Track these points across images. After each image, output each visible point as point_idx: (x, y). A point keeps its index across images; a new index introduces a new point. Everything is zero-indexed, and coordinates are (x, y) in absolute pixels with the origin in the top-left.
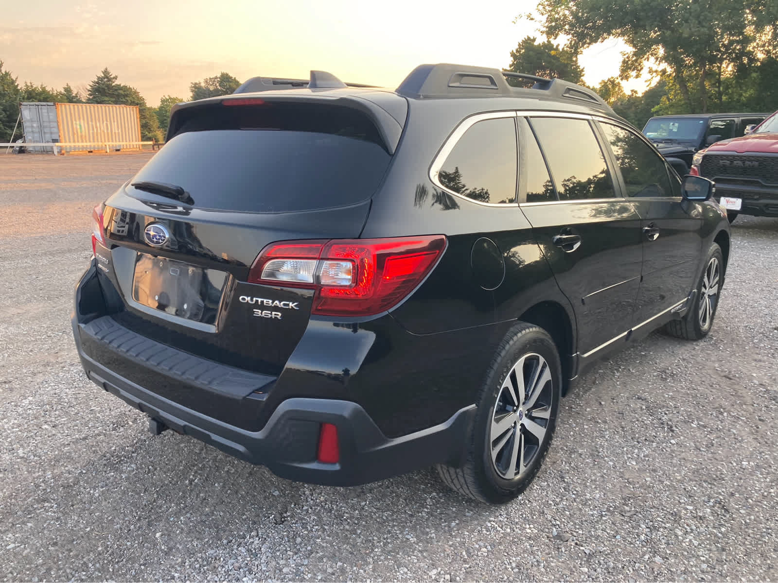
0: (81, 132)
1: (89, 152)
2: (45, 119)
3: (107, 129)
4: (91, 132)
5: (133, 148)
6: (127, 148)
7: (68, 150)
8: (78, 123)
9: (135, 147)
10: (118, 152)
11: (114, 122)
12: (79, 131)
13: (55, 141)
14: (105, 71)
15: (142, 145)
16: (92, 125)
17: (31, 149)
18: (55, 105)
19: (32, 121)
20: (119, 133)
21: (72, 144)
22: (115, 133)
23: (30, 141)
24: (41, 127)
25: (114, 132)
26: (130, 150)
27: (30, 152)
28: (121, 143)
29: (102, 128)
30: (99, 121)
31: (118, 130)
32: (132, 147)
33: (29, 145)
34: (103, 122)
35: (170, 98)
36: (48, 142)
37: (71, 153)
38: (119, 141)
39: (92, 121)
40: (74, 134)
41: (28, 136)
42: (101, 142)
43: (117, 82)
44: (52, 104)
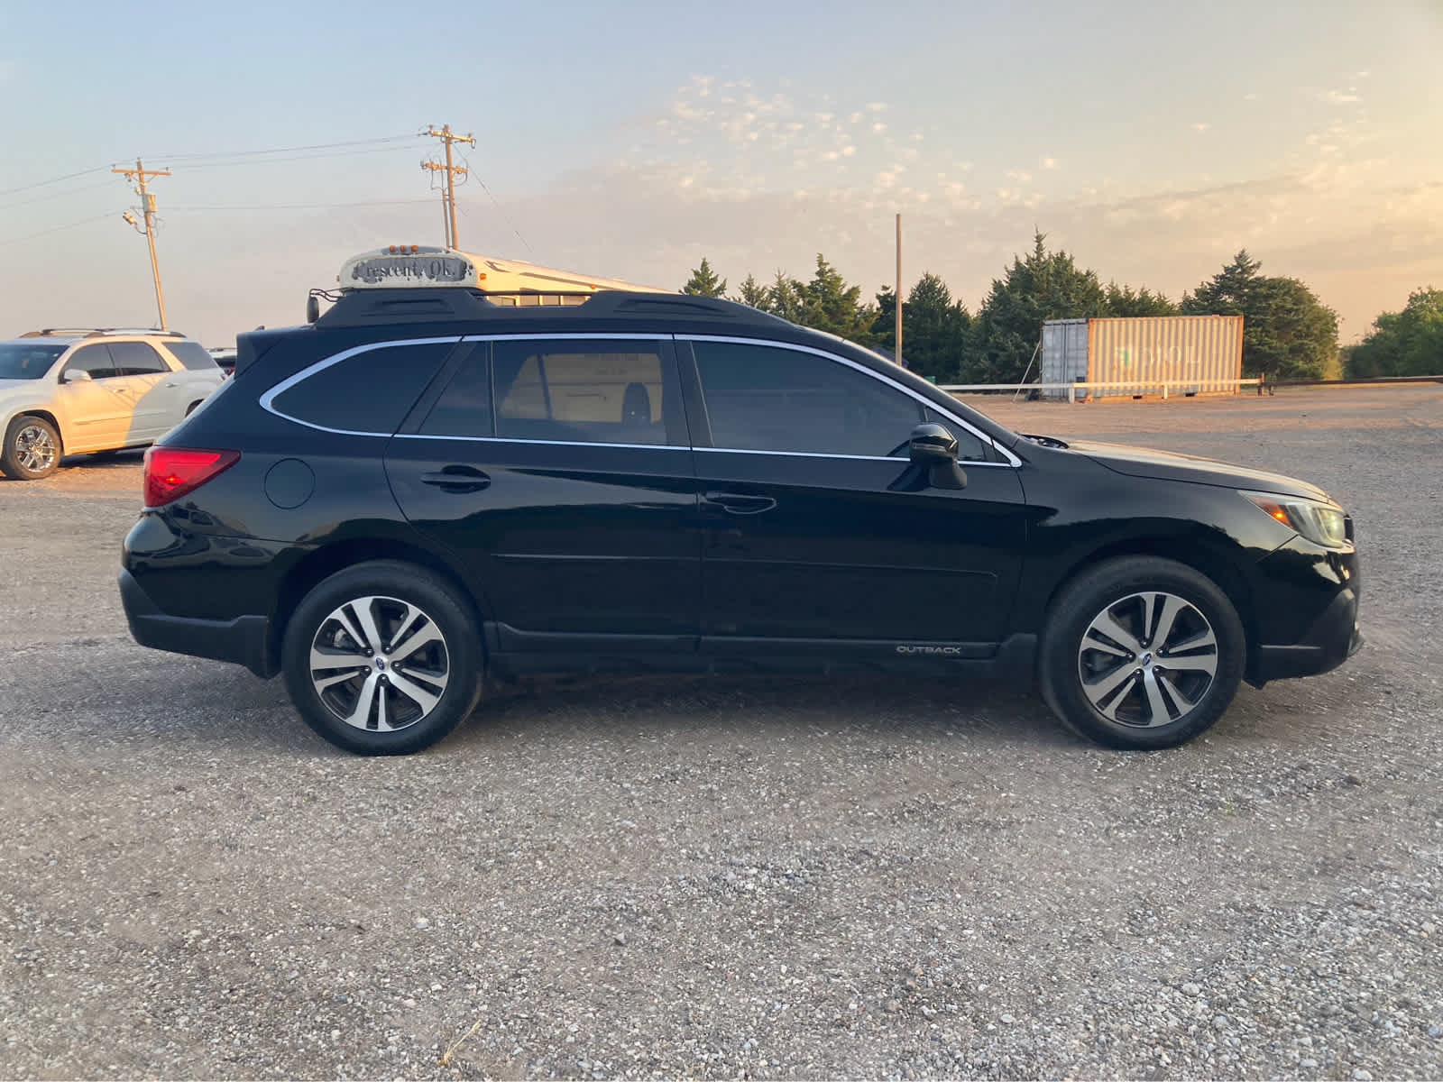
0: (1126, 364)
1: (1135, 398)
2: (1072, 345)
3: (1176, 359)
4: (1144, 364)
5: (1222, 391)
6: (1209, 391)
7: (1098, 395)
8: (1123, 349)
9: (1226, 388)
10: (1189, 399)
11: (1190, 345)
12: (1122, 362)
13: (1081, 380)
14: (1240, 256)
15: (1242, 386)
16: (1148, 353)
17: (1047, 393)
18: (1087, 321)
19: (1054, 349)
20: (1196, 365)
21: (1107, 385)
22: (1189, 365)
23: (1048, 382)
24: (1065, 358)
25: (1187, 362)
26: (1216, 394)
27: (1044, 399)
28: (1199, 382)
29: (1165, 356)
30: (1162, 345)
31: (1196, 359)
32: (1219, 389)
33: (1044, 387)
34: (1169, 347)
35: (1433, 293)
36: (1071, 382)
37: (1103, 400)
38: (1195, 379)
39: (1148, 345)
40: (1112, 369)
41: (1046, 373)
42: (1154, 379)
43: (1258, 273)
44: (1083, 320)
